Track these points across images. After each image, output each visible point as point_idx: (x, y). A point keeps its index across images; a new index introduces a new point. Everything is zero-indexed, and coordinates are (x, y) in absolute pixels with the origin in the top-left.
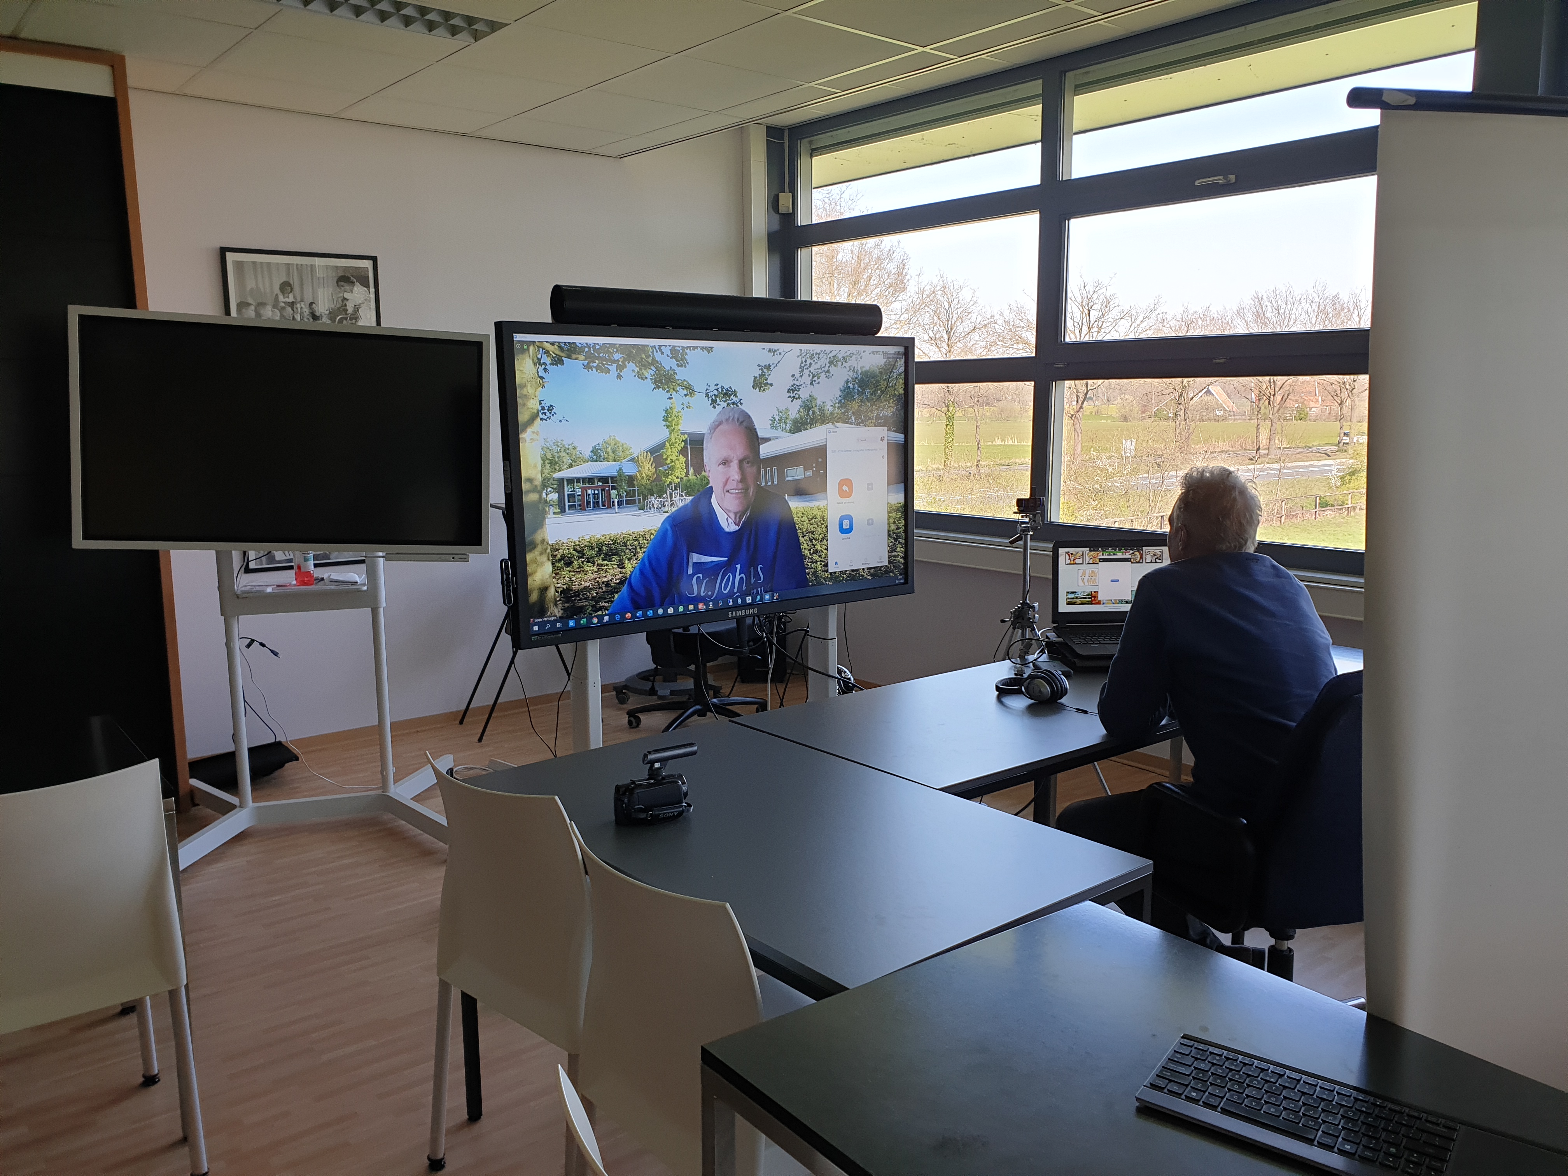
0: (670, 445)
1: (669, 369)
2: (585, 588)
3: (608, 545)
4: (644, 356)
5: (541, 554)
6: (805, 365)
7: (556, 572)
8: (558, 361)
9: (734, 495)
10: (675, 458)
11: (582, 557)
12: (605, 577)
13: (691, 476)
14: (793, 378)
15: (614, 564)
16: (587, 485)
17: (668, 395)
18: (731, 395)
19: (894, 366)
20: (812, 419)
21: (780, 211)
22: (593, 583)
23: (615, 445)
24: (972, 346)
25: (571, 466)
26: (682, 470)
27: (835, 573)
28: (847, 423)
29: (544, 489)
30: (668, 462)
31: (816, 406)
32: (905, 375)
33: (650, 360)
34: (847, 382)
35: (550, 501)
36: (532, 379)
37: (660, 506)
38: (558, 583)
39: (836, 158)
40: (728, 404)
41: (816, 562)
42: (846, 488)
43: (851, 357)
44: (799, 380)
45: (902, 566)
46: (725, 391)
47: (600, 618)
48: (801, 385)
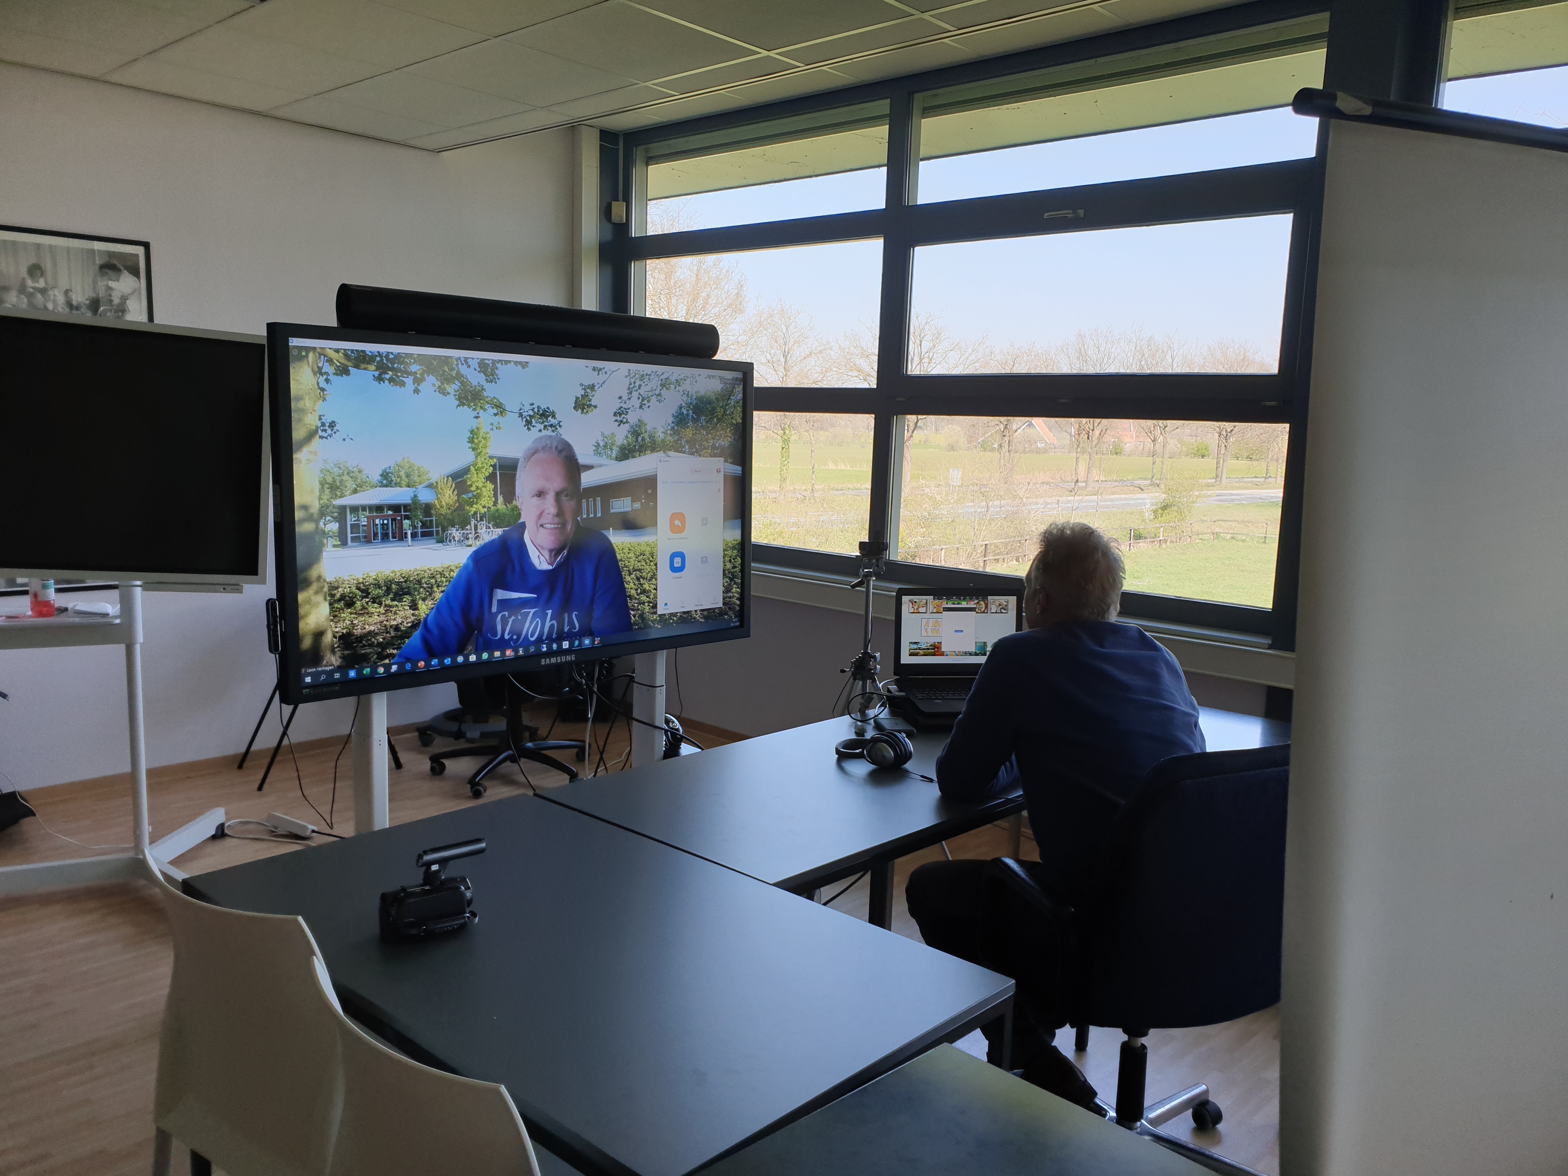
0: (476, 470)
1: (476, 384)
2: (370, 632)
3: (398, 583)
4: (446, 369)
5: (317, 593)
6: (634, 387)
7: (334, 615)
8: (343, 371)
9: (549, 531)
10: (482, 484)
11: (366, 597)
12: (395, 620)
13: (501, 506)
14: (621, 401)
15: (405, 605)
16: (375, 514)
17: (475, 414)
18: (549, 416)
19: (731, 393)
20: (641, 447)
21: (613, 221)
22: (380, 627)
23: (410, 468)
24: (808, 371)
25: (355, 491)
26: (489, 499)
27: (664, 615)
28: (680, 452)
29: (321, 518)
30: (473, 489)
31: (646, 432)
32: (743, 403)
33: (454, 373)
34: (681, 407)
35: (329, 531)
36: (310, 391)
37: (462, 539)
38: (336, 627)
39: (673, 169)
40: (545, 426)
41: (644, 603)
42: (678, 523)
43: (685, 380)
44: (627, 402)
45: (738, 608)
46: (541, 412)
47: (387, 667)
48: (629, 409)
